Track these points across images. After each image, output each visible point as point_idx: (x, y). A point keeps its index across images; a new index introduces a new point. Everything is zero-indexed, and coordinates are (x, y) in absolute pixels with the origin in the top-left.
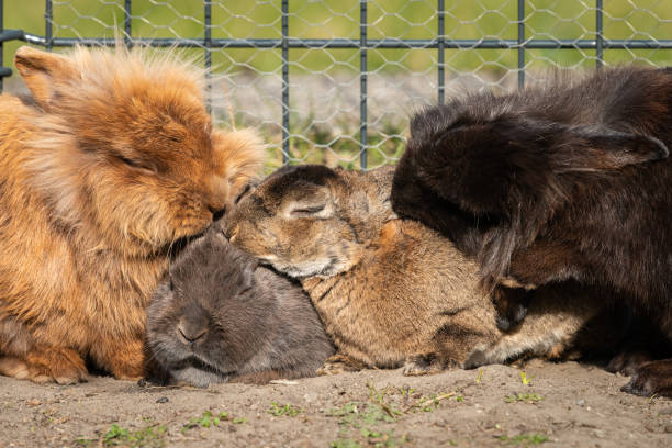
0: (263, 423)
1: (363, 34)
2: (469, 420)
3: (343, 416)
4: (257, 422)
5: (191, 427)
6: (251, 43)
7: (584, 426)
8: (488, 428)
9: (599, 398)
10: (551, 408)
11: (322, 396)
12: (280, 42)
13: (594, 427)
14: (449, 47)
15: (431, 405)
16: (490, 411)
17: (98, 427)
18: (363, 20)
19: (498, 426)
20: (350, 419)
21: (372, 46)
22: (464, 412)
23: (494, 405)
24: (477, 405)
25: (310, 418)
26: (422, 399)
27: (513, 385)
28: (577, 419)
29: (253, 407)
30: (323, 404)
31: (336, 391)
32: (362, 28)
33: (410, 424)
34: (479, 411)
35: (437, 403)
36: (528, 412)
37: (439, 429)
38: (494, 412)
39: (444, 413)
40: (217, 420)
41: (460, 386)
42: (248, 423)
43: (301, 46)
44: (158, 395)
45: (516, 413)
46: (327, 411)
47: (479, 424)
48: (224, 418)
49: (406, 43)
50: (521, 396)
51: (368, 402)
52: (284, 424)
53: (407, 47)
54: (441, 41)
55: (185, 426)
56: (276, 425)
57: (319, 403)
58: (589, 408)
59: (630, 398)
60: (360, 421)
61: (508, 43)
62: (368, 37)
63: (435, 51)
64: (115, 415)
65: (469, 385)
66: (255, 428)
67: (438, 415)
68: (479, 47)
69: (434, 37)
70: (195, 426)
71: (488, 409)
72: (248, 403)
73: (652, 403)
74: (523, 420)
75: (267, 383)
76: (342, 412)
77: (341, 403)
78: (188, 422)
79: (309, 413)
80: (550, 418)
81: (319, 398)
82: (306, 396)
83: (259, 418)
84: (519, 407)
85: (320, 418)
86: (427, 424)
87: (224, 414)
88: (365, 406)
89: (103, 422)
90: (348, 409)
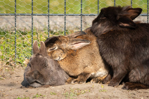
0: (49, 96)
1: (65, 13)
2: (92, 96)
3: (66, 95)
4: (48, 96)
5: (34, 97)
6: (41, 15)
7: (116, 97)
8: (97, 98)
9: (118, 90)
10: (109, 93)
11: (60, 90)
12: (48, 15)
13: (118, 97)
14: (83, 15)
15: (84, 92)
16: (96, 94)
17: (14, 97)
18: (65, 10)
19: (99, 97)
20: (67, 95)
21: (67, 15)
22: (91, 94)
23: (97, 92)
24: (93, 92)
25: (59, 95)
26: (81, 91)
27: (100, 88)
28: (114, 95)
29: (47, 93)
30: (61, 92)
31: (63, 89)
32: (65, 12)
33: (80, 97)
34: (94, 94)
35: (85, 92)
36: (104, 94)
37: (86, 98)
38: (97, 94)
39: (87, 94)
40: (39, 96)
41: (89, 88)
42: (46, 96)
43: (52, 15)
44: (26, 90)
45: (102, 94)
46: (62, 94)
47: (94, 97)
48: (41, 95)
49: (74, 15)
50: (102, 91)
51: (71, 92)
52: (53, 96)
53: (74, 16)
54: (81, 14)
55: (33, 97)
56: (52, 97)
57: (60, 92)
58: (116, 93)
59: (124, 90)
60: (69, 96)
61: (96, 15)
62: (66, 13)
63: (80, 16)
64: (17, 94)
65: (91, 88)
66: (48, 97)
67: (85, 95)
68: (89, 15)
69: (80, 13)
70: (35, 97)
71: (96, 93)
72: (45, 92)
73: (129, 91)
74: (103, 96)
75: (48, 87)
76: (65, 94)
77: (65, 92)
78: (33, 96)
79: (58, 94)
80: (109, 95)
81: (60, 91)
82: (57, 90)
83: (48, 95)
84: (102, 93)
85: (61, 95)
86: (83, 97)
87: (41, 94)
88: (70, 93)
89: (15, 96)
90: (67, 93)
